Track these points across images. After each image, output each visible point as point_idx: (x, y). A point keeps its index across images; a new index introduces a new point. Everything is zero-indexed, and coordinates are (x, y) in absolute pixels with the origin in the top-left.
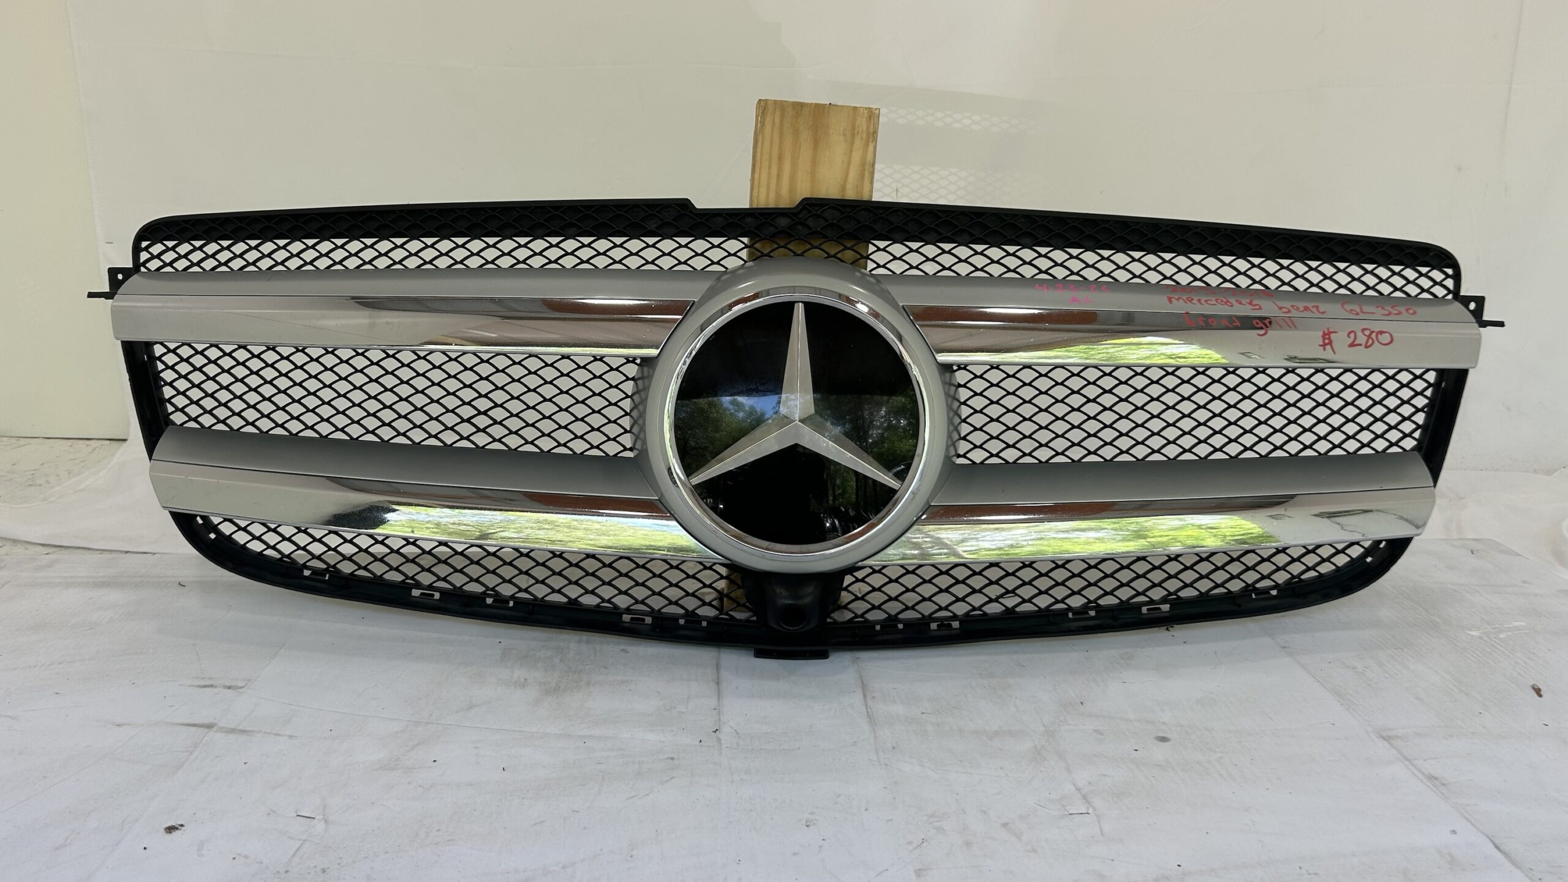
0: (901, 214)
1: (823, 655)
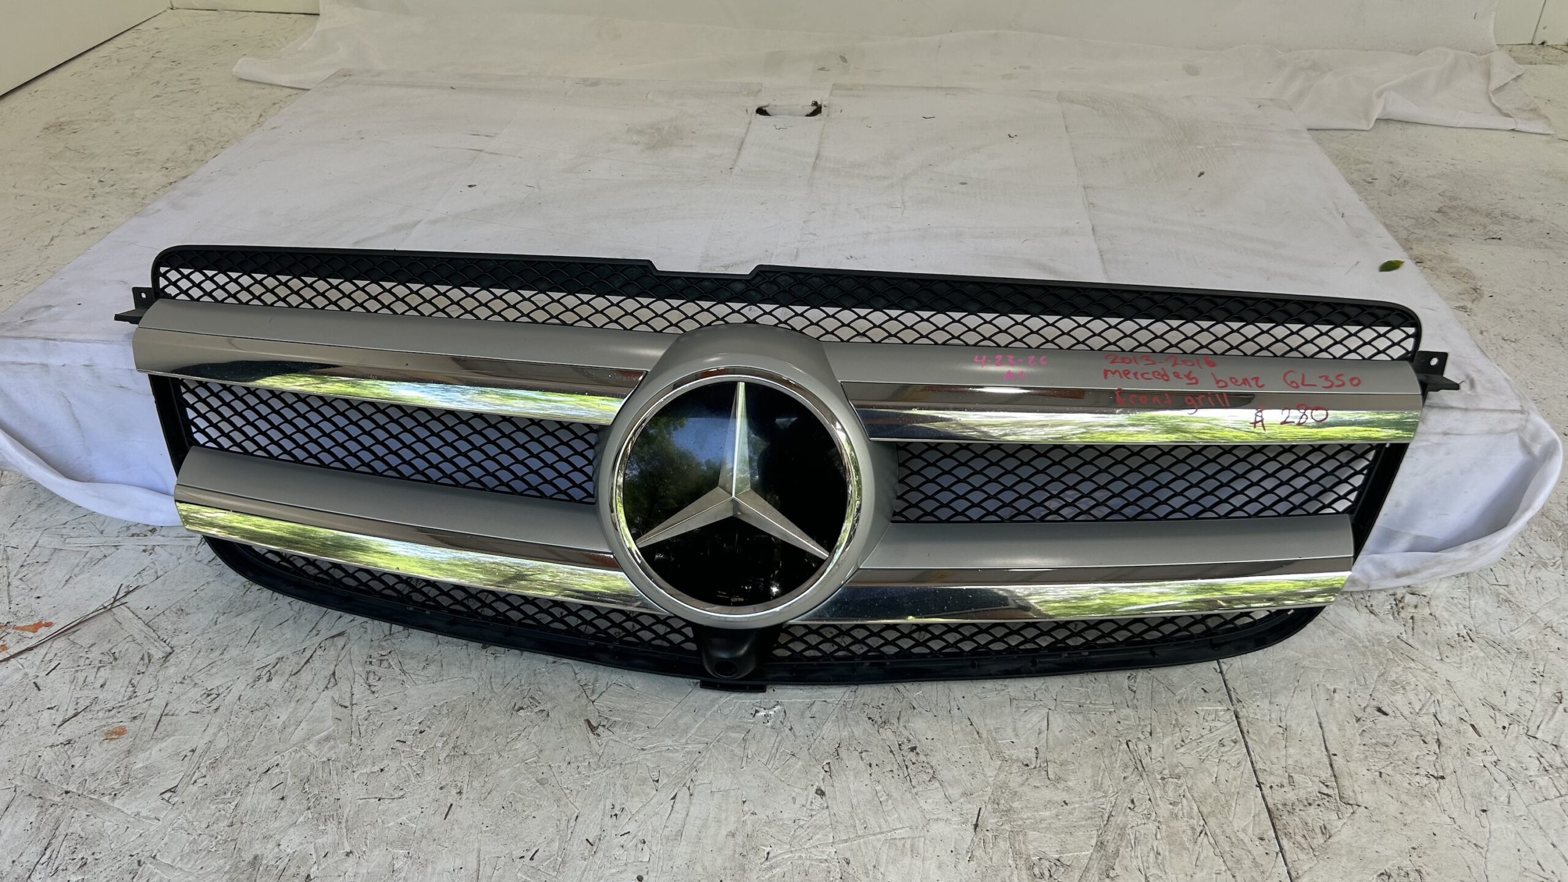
0: (851, 280)
1: (761, 689)
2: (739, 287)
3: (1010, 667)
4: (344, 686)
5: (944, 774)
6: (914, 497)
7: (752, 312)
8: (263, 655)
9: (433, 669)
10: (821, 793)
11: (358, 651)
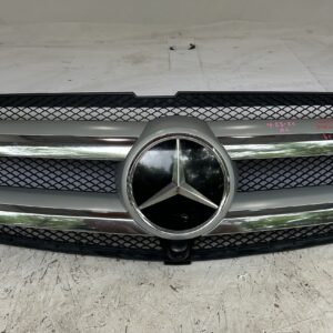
1: (189, 263)
2: (170, 101)
3: (286, 246)
4: (64, 282)
5: (322, 293)
6: (245, 181)
7: (177, 111)
8: (25, 272)
9: (100, 272)
10: (277, 306)
11: (65, 267)
